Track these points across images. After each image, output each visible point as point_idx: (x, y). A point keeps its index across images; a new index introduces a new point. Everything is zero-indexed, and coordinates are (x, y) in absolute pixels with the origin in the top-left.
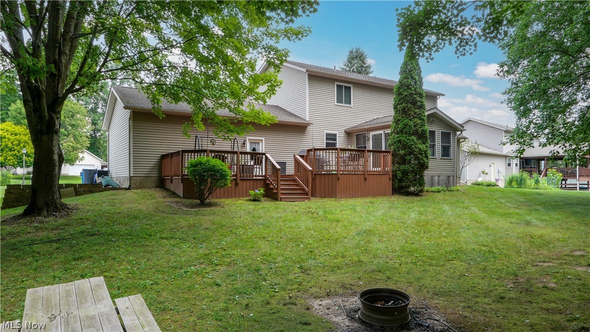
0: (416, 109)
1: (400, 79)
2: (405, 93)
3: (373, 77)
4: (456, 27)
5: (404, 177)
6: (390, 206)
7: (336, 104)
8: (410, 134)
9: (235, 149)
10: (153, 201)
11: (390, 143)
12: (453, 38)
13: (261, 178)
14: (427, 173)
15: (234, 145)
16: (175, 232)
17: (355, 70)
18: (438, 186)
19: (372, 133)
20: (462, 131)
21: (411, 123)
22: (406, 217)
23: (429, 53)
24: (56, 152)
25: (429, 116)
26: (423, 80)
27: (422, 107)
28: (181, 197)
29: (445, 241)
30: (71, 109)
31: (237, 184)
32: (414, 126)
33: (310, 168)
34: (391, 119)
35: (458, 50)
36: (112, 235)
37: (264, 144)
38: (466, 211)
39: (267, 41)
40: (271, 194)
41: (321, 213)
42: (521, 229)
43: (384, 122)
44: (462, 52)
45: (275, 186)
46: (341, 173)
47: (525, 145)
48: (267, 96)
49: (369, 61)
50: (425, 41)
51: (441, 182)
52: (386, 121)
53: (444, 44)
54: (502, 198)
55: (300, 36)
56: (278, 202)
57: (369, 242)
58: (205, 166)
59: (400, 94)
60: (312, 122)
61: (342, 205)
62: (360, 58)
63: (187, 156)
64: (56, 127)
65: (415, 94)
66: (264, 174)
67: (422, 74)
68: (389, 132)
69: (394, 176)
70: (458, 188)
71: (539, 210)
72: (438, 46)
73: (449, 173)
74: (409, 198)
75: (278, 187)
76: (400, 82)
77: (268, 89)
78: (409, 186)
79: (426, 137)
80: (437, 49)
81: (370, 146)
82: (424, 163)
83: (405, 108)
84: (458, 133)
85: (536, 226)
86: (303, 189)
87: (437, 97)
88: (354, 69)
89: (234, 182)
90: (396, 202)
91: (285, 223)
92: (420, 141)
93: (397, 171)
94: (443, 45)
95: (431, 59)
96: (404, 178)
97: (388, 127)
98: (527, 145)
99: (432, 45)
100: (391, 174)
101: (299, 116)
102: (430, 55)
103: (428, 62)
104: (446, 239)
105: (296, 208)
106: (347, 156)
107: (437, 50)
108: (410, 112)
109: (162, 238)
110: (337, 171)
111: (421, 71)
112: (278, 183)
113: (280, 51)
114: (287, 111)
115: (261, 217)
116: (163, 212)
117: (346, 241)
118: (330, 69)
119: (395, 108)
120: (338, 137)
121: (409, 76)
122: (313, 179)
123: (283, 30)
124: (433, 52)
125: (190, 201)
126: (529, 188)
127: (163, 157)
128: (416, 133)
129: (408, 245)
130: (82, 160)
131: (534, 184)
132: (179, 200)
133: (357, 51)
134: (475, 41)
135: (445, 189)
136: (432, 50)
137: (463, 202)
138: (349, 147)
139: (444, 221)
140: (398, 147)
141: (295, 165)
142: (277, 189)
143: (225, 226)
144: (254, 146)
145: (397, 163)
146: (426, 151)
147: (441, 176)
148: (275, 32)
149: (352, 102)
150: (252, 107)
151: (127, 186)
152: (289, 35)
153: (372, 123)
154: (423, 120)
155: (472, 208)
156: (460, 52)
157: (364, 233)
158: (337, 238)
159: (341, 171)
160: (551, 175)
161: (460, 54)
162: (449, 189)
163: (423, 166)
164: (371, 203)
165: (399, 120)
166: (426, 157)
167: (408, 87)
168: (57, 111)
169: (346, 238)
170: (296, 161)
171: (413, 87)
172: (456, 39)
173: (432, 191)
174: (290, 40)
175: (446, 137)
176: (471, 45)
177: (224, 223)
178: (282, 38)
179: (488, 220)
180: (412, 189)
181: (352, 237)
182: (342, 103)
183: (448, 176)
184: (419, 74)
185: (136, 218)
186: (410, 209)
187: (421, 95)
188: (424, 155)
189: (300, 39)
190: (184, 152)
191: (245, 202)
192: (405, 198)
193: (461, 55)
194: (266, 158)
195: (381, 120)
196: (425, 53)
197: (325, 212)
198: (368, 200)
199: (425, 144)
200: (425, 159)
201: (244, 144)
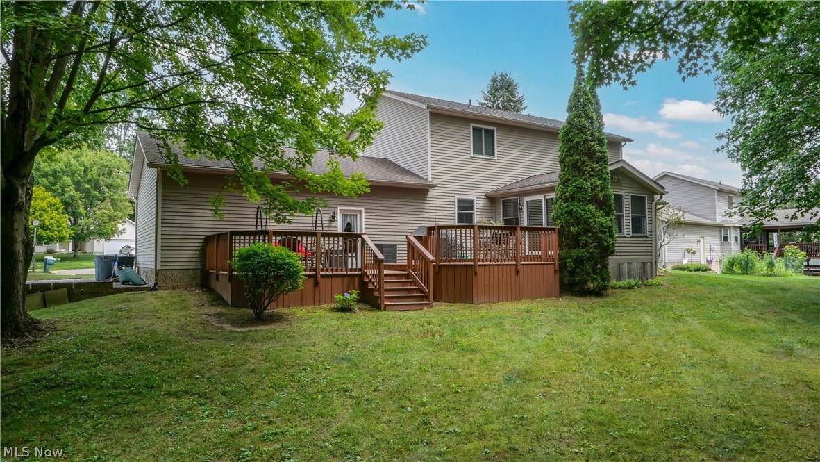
0: (593, 162)
1: (568, 118)
2: (577, 140)
3: (526, 116)
4: (676, 26)
5: (578, 267)
6: (558, 317)
7: (472, 156)
8: (586, 202)
9: (317, 229)
10: (183, 313)
11: (555, 216)
12: (670, 46)
13: (357, 273)
14: (612, 260)
15: (316, 223)
16: (197, 378)
17: (500, 105)
18: (629, 278)
19: (527, 199)
20: (662, 194)
21: (587, 185)
22: (585, 339)
23: (627, 73)
24: (20, 239)
25: (614, 172)
26: (604, 120)
27: (602, 160)
28: (228, 305)
29: (659, 397)
30: (108, 163)
31: (316, 284)
32: (592, 190)
33: (431, 257)
34: (556, 177)
35: (683, 66)
36: (86, 385)
37: (363, 217)
38: (680, 326)
39: (355, 59)
40: (370, 299)
41: (447, 333)
42: (781, 366)
43: (545, 183)
44: (691, 69)
45: (376, 287)
46: (479, 263)
47: (763, 216)
48: (359, 147)
49: (520, 92)
50: (620, 53)
51: (632, 273)
52: (547, 180)
53: (654, 56)
54: (730, 298)
55: (408, 51)
56: (380, 313)
57: (528, 398)
58: (261, 258)
59: (569, 141)
60: (436, 183)
61: (482, 317)
62: (506, 89)
63: (237, 241)
64: (20, 200)
65: (592, 141)
66: (359, 267)
67: (601, 110)
68: (554, 197)
69: (563, 266)
70: (660, 281)
71: (794, 322)
72: (642, 61)
73: (644, 258)
74: (588, 301)
75: (380, 287)
76: (569, 123)
77: (360, 136)
78: (586, 281)
79: (610, 206)
80: (641, 66)
81: (524, 221)
82: (608, 246)
83: (577, 162)
84: (657, 197)
85: (804, 357)
86: (421, 290)
87: (620, 143)
88: (498, 104)
89: (311, 281)
90: (566, 310)
91: (387, 357)
92: (601, 212)
93: (567, 258)
94: (651, 59)
95: (630, 83)
96: (578, 270)
97: (551, 190)
98: (766, 217)
99: (631, 59)
100: (557, 262)
101: (417, 174)
102: (630, 76)
103: (625, 89)
104: (659, 391)
105: (408, 325)
106: (489, 235)
107: (641, 69)
108: (584, 169)
109: (169, 394)
110: (474, 261)
111: (600, 106)
112: (380, 280)
113: (376, 74)
114: (399, 166)
115: (347, 345)
116: (191, 335)
117: (487, 395)
118: (464, 105)
119: (562, 161)
120: (475, 205)
121: (583, 114)
122: (437, 274)
123: (380, 42)
124: (633, 71)
125: (241, 311)
126: (759, 275)
127: (208, 239)
128: (594, 200)
129: (594, 407)
130: (121, 233)
131: (766, 268)
132: (224, 310)
133: (502, 79)
134: (715, 50)
135: (640, 282)
136: (633, 68)
137: (671, 308)
138: (493, 223)
139: (648, 349)
140: (567, 222)
141: (408, 251)
142: (379, 291)
143: (284, 364)
144: (348, 220)
145: (565, 246)
146: (611, 227)
147: (633, 263)
148: (368, 45)
149: (496, 153)
150: (335, 165)
151: (151, 284)
152: (391, 49)
153: (527, 183)
154: (605, 179)
155: (688, 319)
156: (687, 69)
157: (518, 377)
158: (472, 390)
159: (479, 261)
160: (790, 254)
161: (687, 73)
162: (645, 283)
163: (607, 251)
164: (527, 312)
165: (568, 180)
166: (611, 236)
167: (581, 130)
168: (22, 174)
169: (486, 389)
170: (410, 244)
171: (589, 130)
172: (676, 48)
173: (620, 287)
174: (393, 58)
175: (638, 203)
176: (706, 57)
177: (284, 357)
178: (379, 54)
179: (721, 344)
180: (590, 285)
181: (497, 388)
182: (481, 154)
183: (644, 263)
184: (597, 111)
185: (141, 348)
186: (590, 323)
187: (600, 142)
188: (608, 234)
189: (408, 56)
190: (234, 233)
191: (328, 314)
192: (580, 300)
193: (689, 74)
194: (364, 242)
195: (539, 179)
196: (619, 73)
197: (453, 332)
198: (522, 305)
199: (608, 216)
200: (609, 239)
201: (333, 217)
